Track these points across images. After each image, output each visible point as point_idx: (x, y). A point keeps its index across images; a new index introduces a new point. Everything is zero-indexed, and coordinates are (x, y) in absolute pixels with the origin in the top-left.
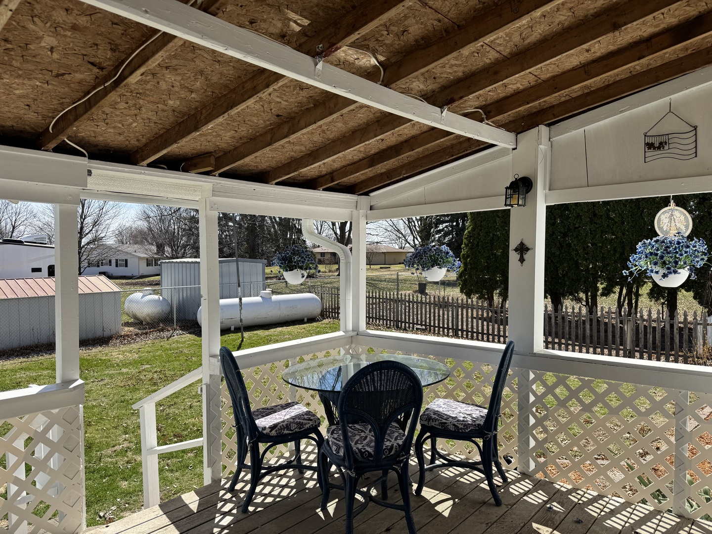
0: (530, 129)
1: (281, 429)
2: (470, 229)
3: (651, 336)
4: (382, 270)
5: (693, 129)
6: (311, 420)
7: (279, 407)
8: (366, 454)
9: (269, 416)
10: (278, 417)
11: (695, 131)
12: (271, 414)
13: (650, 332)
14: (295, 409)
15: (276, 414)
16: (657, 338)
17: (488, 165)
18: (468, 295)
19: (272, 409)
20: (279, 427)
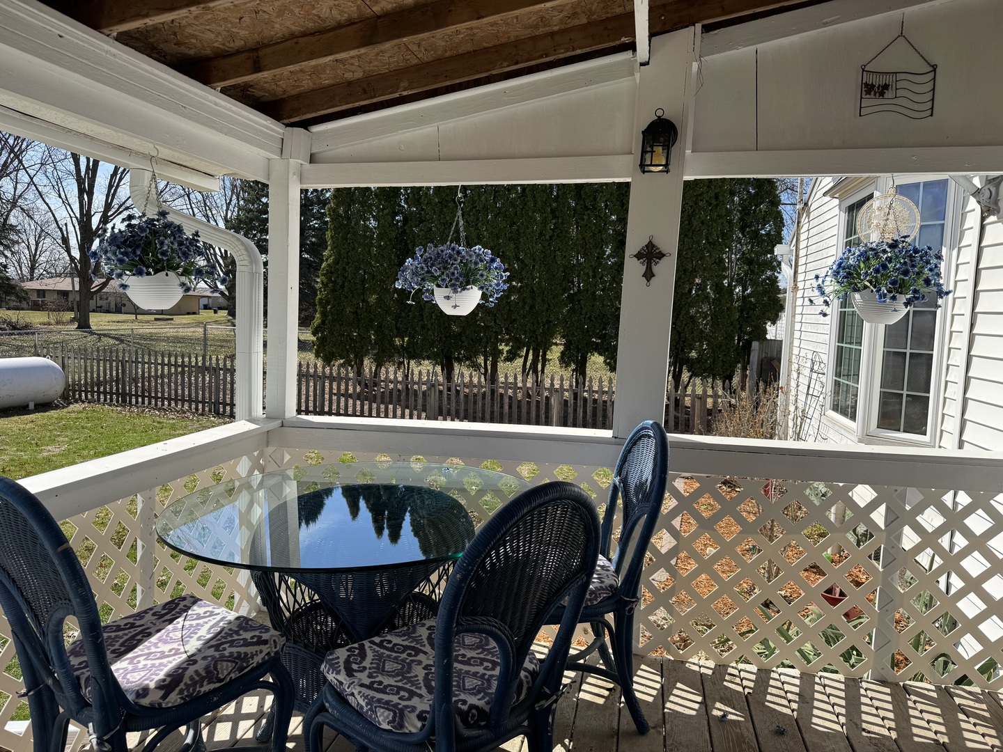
0: (677, 29)
1: (194, 684)
2: (330, 261)
3: (582, 410)
4: (158, 323)
5: (932, 69)
6: (265, 642)
7: (149, 617)
8: (473, 715)
9: (137, 651)
10: (166, 648)
11: (932, 74)
12: (139, 642)
13: (580, 406)
14: (199, 617)
15: (153, 639)
16: (588, 413)
17: (574, 95)
18: (328, 360)
19: (132, 626)
20: (186, 680)
